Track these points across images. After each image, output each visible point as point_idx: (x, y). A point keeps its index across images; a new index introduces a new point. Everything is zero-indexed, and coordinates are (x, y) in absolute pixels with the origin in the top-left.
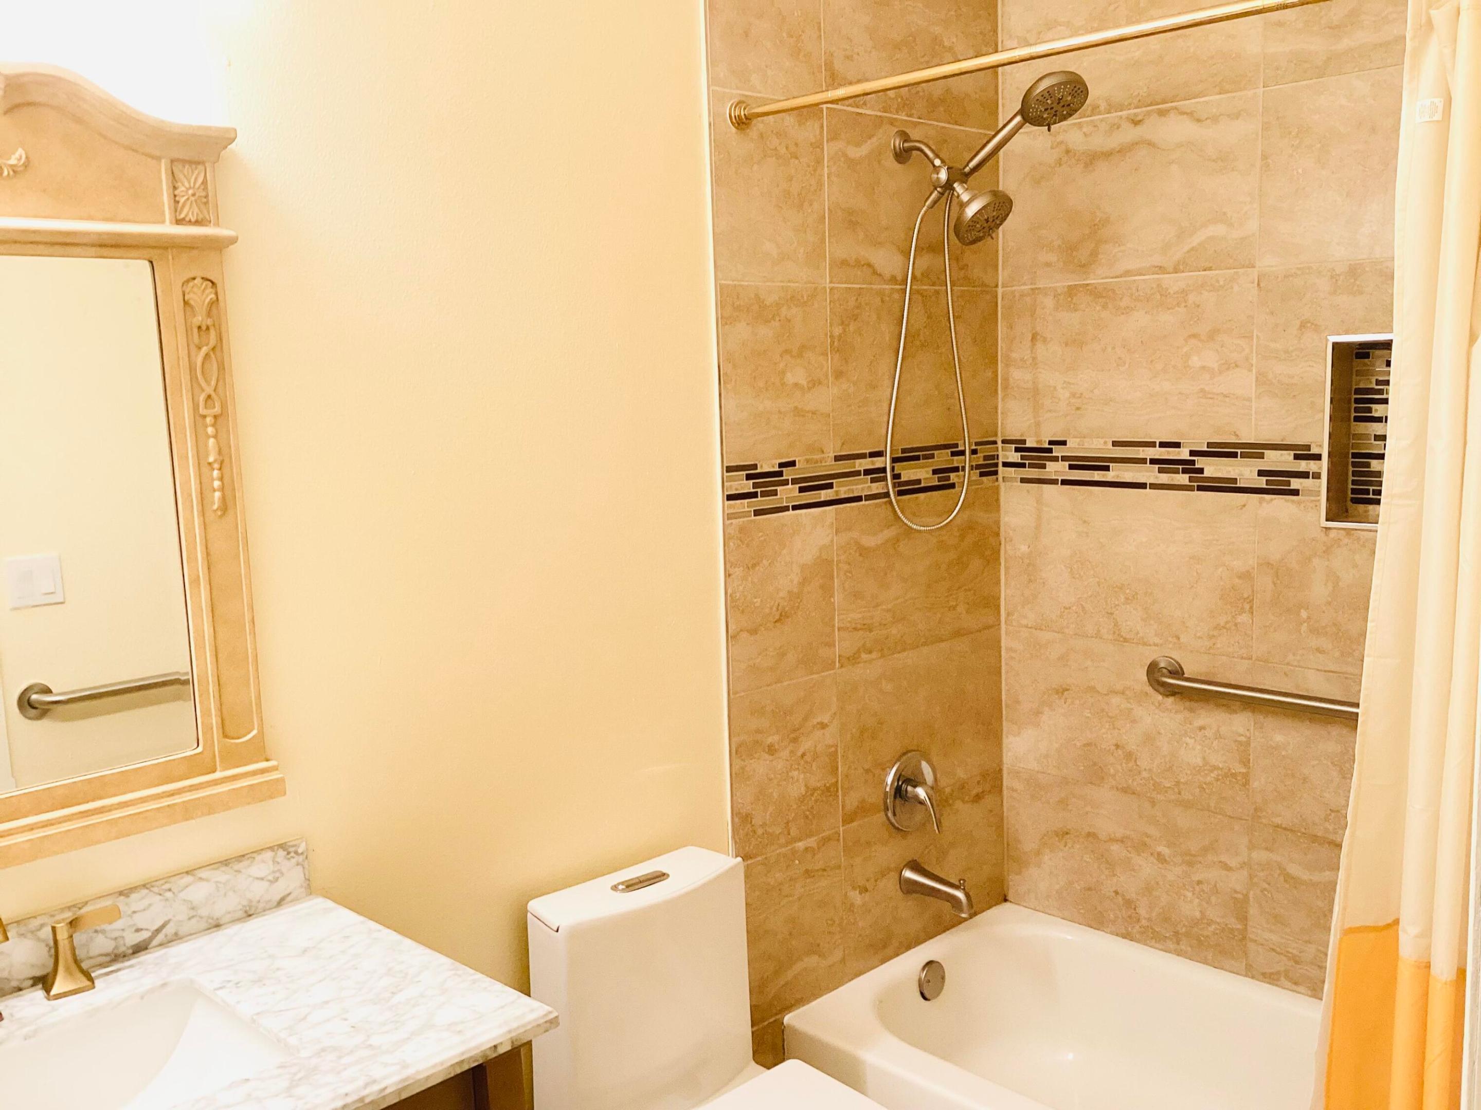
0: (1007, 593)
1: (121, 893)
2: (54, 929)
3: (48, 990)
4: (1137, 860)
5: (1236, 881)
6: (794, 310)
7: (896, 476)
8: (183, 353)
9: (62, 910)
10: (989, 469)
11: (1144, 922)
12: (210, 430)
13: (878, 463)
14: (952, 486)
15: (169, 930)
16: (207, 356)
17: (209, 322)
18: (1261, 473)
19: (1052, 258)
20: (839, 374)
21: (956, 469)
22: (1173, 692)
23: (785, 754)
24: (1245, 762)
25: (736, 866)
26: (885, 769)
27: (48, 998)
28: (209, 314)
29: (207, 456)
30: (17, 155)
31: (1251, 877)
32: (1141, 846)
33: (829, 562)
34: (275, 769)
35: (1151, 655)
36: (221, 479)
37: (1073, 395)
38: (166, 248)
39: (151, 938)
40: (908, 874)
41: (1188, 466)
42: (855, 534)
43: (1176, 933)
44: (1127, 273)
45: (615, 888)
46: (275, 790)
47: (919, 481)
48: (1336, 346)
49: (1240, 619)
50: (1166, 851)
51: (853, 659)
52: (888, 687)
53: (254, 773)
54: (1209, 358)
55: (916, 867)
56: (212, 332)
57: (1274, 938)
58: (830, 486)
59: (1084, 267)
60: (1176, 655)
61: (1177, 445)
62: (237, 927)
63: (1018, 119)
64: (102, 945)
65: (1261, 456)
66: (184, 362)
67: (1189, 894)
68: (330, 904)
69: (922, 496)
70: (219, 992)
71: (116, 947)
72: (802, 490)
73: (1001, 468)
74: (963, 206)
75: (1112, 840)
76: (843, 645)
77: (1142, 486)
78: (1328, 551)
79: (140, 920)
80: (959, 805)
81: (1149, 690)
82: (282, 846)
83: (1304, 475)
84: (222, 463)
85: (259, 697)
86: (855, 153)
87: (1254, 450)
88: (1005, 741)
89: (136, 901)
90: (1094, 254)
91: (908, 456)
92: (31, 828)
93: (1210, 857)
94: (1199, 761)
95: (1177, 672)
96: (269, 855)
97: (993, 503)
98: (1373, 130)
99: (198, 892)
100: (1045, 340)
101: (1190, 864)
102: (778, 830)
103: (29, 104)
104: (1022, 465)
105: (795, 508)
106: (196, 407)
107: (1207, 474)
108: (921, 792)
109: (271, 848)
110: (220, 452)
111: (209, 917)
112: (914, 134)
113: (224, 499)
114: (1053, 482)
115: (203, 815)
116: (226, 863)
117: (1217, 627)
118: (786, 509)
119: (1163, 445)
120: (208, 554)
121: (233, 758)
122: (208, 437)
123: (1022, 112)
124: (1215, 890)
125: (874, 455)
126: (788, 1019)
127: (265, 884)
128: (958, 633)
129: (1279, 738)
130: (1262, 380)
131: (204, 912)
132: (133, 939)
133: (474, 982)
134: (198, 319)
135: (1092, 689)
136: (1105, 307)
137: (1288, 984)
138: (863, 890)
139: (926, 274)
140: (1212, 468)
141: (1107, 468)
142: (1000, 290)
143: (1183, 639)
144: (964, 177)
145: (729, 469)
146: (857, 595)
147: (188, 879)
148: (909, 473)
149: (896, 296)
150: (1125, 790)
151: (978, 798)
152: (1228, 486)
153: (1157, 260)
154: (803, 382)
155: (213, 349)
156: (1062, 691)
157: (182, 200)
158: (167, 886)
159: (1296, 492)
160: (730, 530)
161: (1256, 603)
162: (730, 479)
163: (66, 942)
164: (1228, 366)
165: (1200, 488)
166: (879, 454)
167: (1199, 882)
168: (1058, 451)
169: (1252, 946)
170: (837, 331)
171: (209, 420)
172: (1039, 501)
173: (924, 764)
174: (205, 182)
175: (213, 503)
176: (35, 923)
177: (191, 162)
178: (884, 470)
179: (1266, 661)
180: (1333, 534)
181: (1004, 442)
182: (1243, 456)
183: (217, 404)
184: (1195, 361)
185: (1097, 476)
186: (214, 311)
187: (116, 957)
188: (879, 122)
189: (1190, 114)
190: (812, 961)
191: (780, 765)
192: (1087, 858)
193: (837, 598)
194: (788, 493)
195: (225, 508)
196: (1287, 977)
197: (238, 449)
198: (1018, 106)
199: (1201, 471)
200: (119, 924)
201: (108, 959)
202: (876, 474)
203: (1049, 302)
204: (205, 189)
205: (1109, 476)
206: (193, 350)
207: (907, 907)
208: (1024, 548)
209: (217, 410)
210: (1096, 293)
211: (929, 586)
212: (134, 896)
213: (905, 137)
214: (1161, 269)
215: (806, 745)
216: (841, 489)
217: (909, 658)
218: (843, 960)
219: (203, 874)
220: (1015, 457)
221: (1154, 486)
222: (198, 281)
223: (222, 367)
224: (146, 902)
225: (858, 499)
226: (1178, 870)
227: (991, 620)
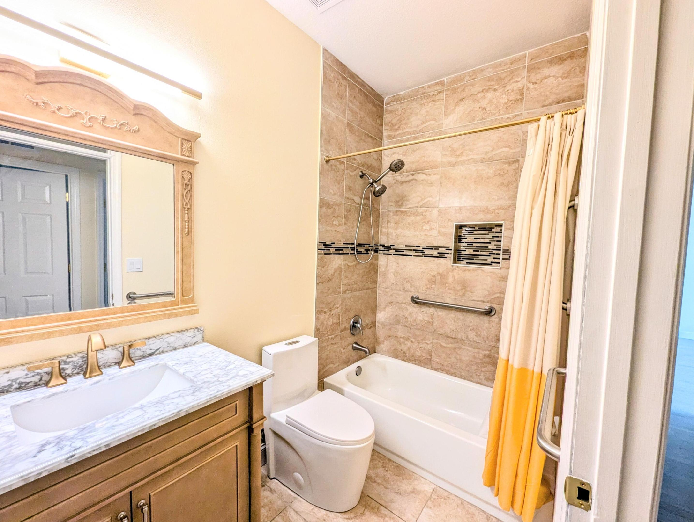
0: (379, 280)
1: (147, 339)
2: (124, 347)
3: (119, 366)
4: (406, 342)
5: (429, 347)
6: (336, 207)
7: (357, 250)
8: (180, 190)
9: (127, 343)
10: (376, 251)
11: (407, 357)
12: (186, 212)
13: (353, 246)
14: (369, 254)
15: (161, 350)
16: (187, 192)
17: (189, 183)
18: (438, 253)
19: (392, 204)
20: (345, 224)
21: (369, 250)
22: (417, 303)
23: (328, 314)
24: (432, 319)
25: (316, 341)
26: (350, 319)
27: (120, 368)
28: (189, 181)
29: (185, 219)
30: (136, 127)
31: (433, 346)
32: (408, 339)
33: (341, 268)
34: (196, 306)
35: (412, 294)
36: (188, 225)
37: (396, 235)
38: (178, 161)
39: (155, 352)
40: (355, 345)
41: (422, 251)
42: (347, 262)
43: (415, 359)
44: (410, 208)
45: (286, 344)
46: (196, 312)
47: (361, 252)
48: (456, 225)
49: (432, 286)
50: (413, 340)
51: (345, 292)
52: (352, 300)
53: (190, 307)
54: (428, 227)
55: (356, 343)
56: (189, 186)
57: (438, 360)
58: (342, 250)
59: (400, 206)
60: (418, 295)
61: (419, 246)
62: (181, 350)
63: (389, 169)
64: (139, 353)
65: (438, 249)
66: (180, 193)
67: (418, 350)
68: (209, 344)
69: (362, 255)
70: (174, 367)
71: (144, 354)
72: (336, 250)
73: (379, 251)
74: (375, 188)
75: (401, 338)
76: (343, 288)
77: (411, 256)
78: (453, 271)
79: (151, 347)
80: (366, 329)
81: (411, 302)
82: (197, 328)
83: (448, 254)
84: (189, 221)
85: (193, 286)
86: (352, 174)
87: (437, 248)
88: (377, 315)
89: (151, 341)
90: (402, 203)
91: (360, 245)
92: (119, 317)
93: (424, 341)
94: (422, 319)
95: (418, 298)
96: (193, 330)
97: (377, 259)
98: (465, 178)
99: (171, 339)
100: (390, 223)
101: (419, 343)
102: (325, 333)
103: (141, 114)
104: (384, 251)
105: (334, 254)
106: (183, 205)
107: (426, 253)
108: (359, 325)
109: (194, 328)
110: (188, 218)
111: (173, 347)
112: (364, 172)
113: (188, 231)
114: (391, 254)
115: (174, 317)
116: (180, 332)
117: (427, 288)
118: (332, 254)
119: (416, 246)
120: (182, 245)
121: (184, 302)
122: (185, 214)
123: (390, 168)
124: (424, 349)
125: (352, 244)
126: (325, 380)
127: (191, 338)
128: (368, 289)
129: (440, 313)
130: (439, 232)
131: (172, 345)
132: (149, 352)
133: (250, 364)
134: (186, 182)
135: (398, 302)
136: (404, 215)
137: (441, 371)
138: (344, 349)
139: (365, 204)
140: (427, 252)
141: (403, 252)
142: (380, 211)
143: (419, 291)
144: (376, 182)
145: (320, 242)
146: (347, 277)
147: (168, 335)
148: (360, 249)
149: (359, 208)
150: (405, 326)
151: (370, 328)
152: (431, 256)
153: (416, 205)
154: (338, 225)
155: (189, 190)
156: (391, 303)
157: (184, 150)
158: (161, 337)
159: (446, 258)
160: (319, 258)
161: (436, 282)
162: (319, 245)
163: (127, 352)
164: (431, 229)
165: (424, 256)
166: (353, 244)
167: (421, 347)
168: (392, 247)
169: (433, 362)
170: (346, 213)
171: (186, 209)
172: (387, 259)
173: (360, 319)
174: (191, 147)
175: (185, 232)
176: (118, 346)
177: (187, 140)
178: (354, 248)
179: (438, 296)
180: (454, 267)
181: (380, 245)
182: (435, 249)
183: (189, 205)
184: (424, 228)
185: (401, 253)
186: (190, 181)
187: (143, 357)
188: (357, 168)
189: (425, 174)
190: (331, 365)
191: (327, 316)
192: (395, 342)
193: (342, 277)
194: (332, 250)
195: (188, 234)
196: (441, 370)
197: (193, 218)
198: (389, 167)
199: (425, 252)
200: (145, 347)
201: (141, 357)
202: (353, 249)
203: (391, 214)
204: (191, 148)
205: (404, 253)
206: (183, 190)
207: (354, 353)
208: (383, 270)
209: (189, 207)
210: (402, 212)
211: (362, 277)
212: (151, 340)
213: (362, 172)
214: (417, 207)
215: (333, 312)
216: (345, 251)
217: (357, 293)
218: (339, 366)
219: (173, 334)
220: (382, 249)
221: (414, 256)
222: (187, 172)
223: (191, 196)
224: (154, 341)
225: (348, 254)
226: (416, 344)
227: (375, 286)
